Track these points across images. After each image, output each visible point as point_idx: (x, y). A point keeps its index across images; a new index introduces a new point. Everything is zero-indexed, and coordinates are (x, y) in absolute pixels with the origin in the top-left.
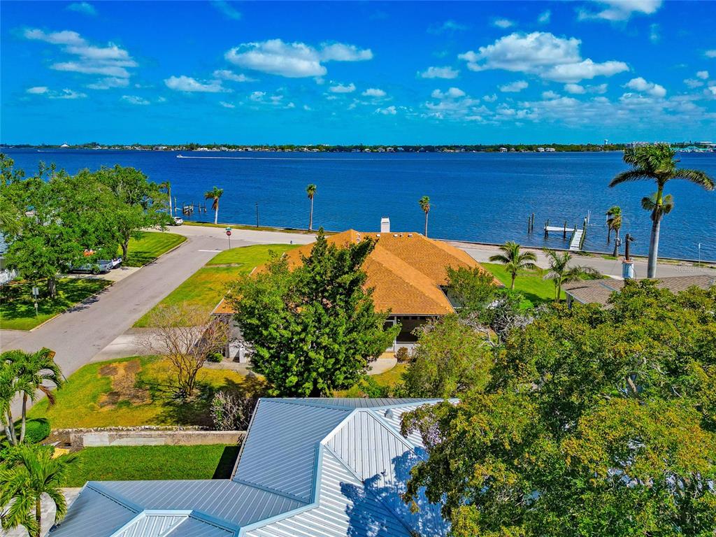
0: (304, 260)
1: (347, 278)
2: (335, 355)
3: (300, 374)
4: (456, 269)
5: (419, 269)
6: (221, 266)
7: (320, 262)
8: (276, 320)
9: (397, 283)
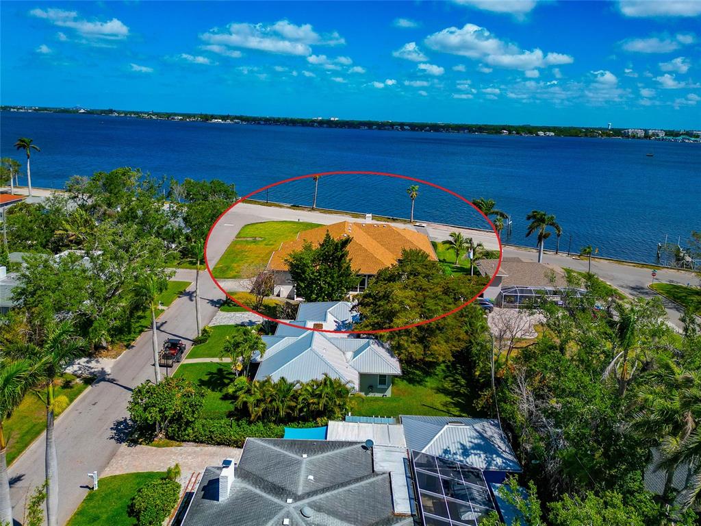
0: (320, 245)
1: (339, 254)
2: (333, 286)
3: (317, 294)
4: (408, 250)
5: (387, 249)
6: (248, 239)
7: (327, 246)
8: (308, 271)
9: (369, 257)
